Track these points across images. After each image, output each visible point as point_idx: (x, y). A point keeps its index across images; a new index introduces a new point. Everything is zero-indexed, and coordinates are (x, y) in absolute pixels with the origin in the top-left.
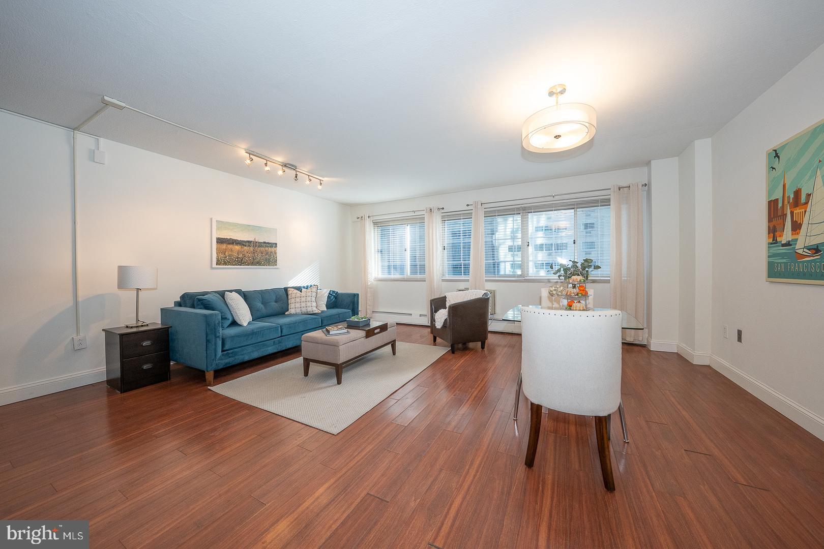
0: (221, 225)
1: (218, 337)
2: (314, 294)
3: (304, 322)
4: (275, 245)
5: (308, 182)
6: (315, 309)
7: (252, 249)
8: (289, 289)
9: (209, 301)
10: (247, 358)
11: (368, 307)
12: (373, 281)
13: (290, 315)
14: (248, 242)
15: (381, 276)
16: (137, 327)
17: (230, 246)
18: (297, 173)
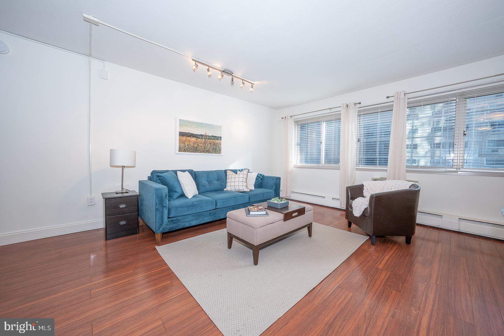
0: (182, 122)
1: (165, 207)
2: (245, 176)
3: (235, 197)
4: (220, 138)
5: (242, 85)
6: (245, 188)
7: (203, 140)
8: (227, 171)
9: (164, 178)
10: (187, 225)
11: (288, 188)
12: (293, 168)
13: (227, 191)
14: (201, 135)
15: (299, 164)
16: (122, 193)
17: (189, 138)
18: (233, 77)
